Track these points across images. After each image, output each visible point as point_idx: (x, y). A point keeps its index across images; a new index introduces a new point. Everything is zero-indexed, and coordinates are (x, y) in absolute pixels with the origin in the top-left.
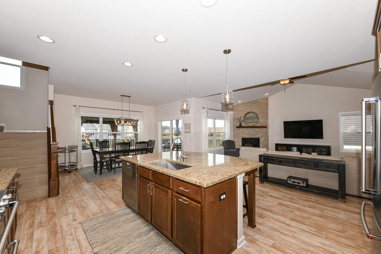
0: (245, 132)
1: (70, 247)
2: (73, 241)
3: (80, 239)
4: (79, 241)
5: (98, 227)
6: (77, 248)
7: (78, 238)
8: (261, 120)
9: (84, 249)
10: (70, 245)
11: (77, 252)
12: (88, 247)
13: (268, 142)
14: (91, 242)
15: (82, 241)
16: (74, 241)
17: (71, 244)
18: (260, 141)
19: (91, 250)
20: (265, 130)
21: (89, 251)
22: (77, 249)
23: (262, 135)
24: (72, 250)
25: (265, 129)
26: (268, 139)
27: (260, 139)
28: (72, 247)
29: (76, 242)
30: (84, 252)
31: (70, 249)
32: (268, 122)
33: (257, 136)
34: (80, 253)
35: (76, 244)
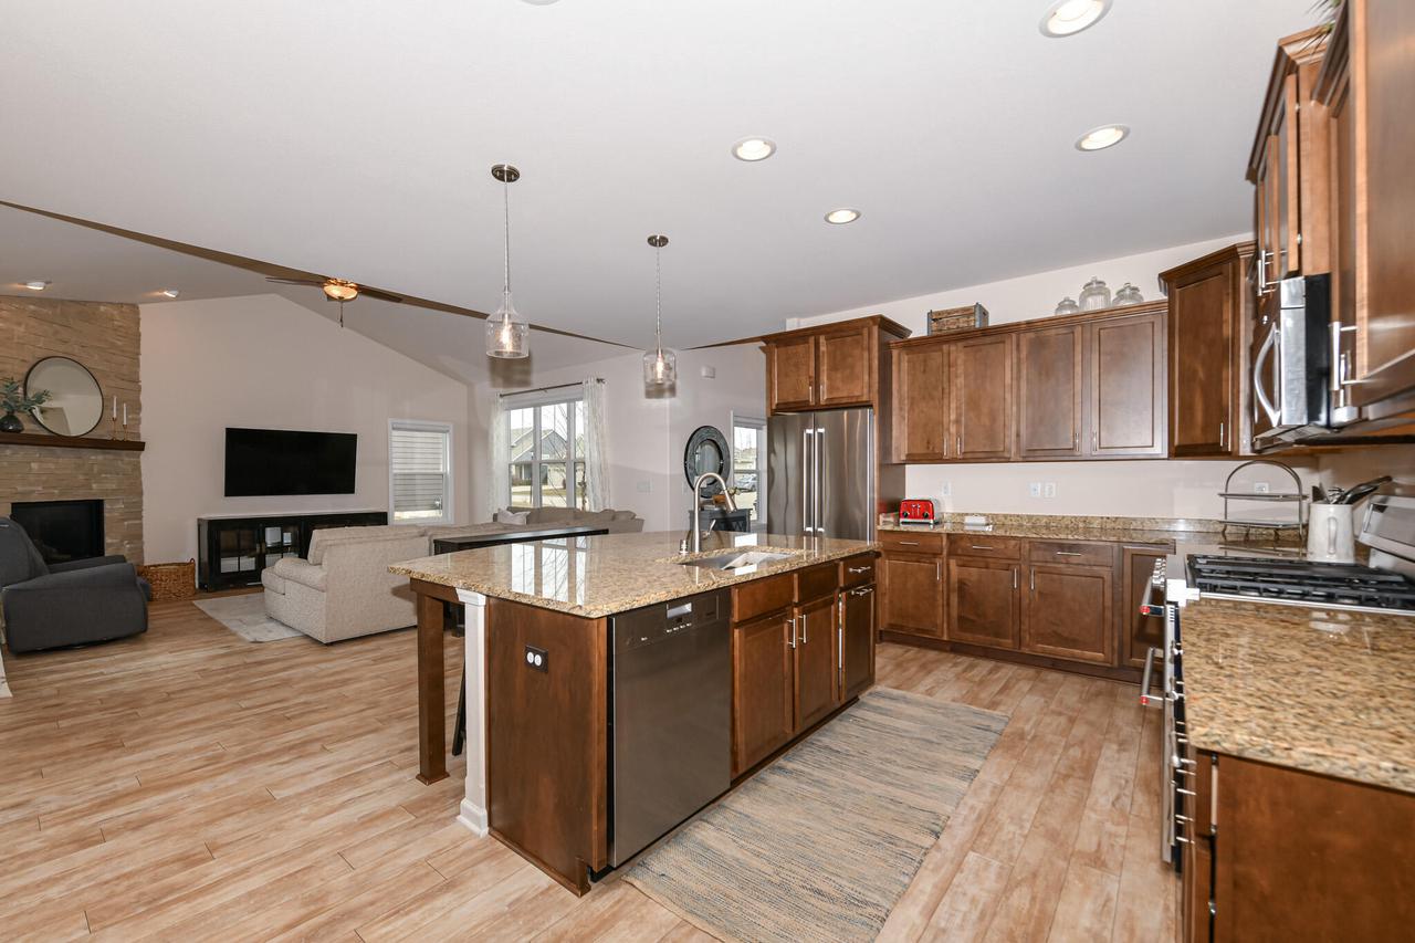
0: (31, 469)
1: (970, 912)
2: (944, 931)
3: (921, 913)
4: (930, 911)
5: (832, 900)
6: (956, 893)
7: (919, 921)
8: (120, 410)
9: (943, 871)
10: (963, 920)
11: (967, 880)
12: (930, 867)
13: (141, 518)
14: (910, 869)
15: (924, 899)
16: (943, 924)
17: (958, 920)
18: (106, 515)
19: (933, 852)
20: (126, 459)
21: (939, 855)
22: (960, 890)
23: (114, 486)
24: (973, 901)
25: (126, 457)
26: (140, 504)
27: (107, 506)
28: (964, 908)
29: (941, 917)
30: (952, 862)
31: (976, 907)
32: (139, 423)
33: (94, 491)
34: (962, 872)
35: (946, 908)
